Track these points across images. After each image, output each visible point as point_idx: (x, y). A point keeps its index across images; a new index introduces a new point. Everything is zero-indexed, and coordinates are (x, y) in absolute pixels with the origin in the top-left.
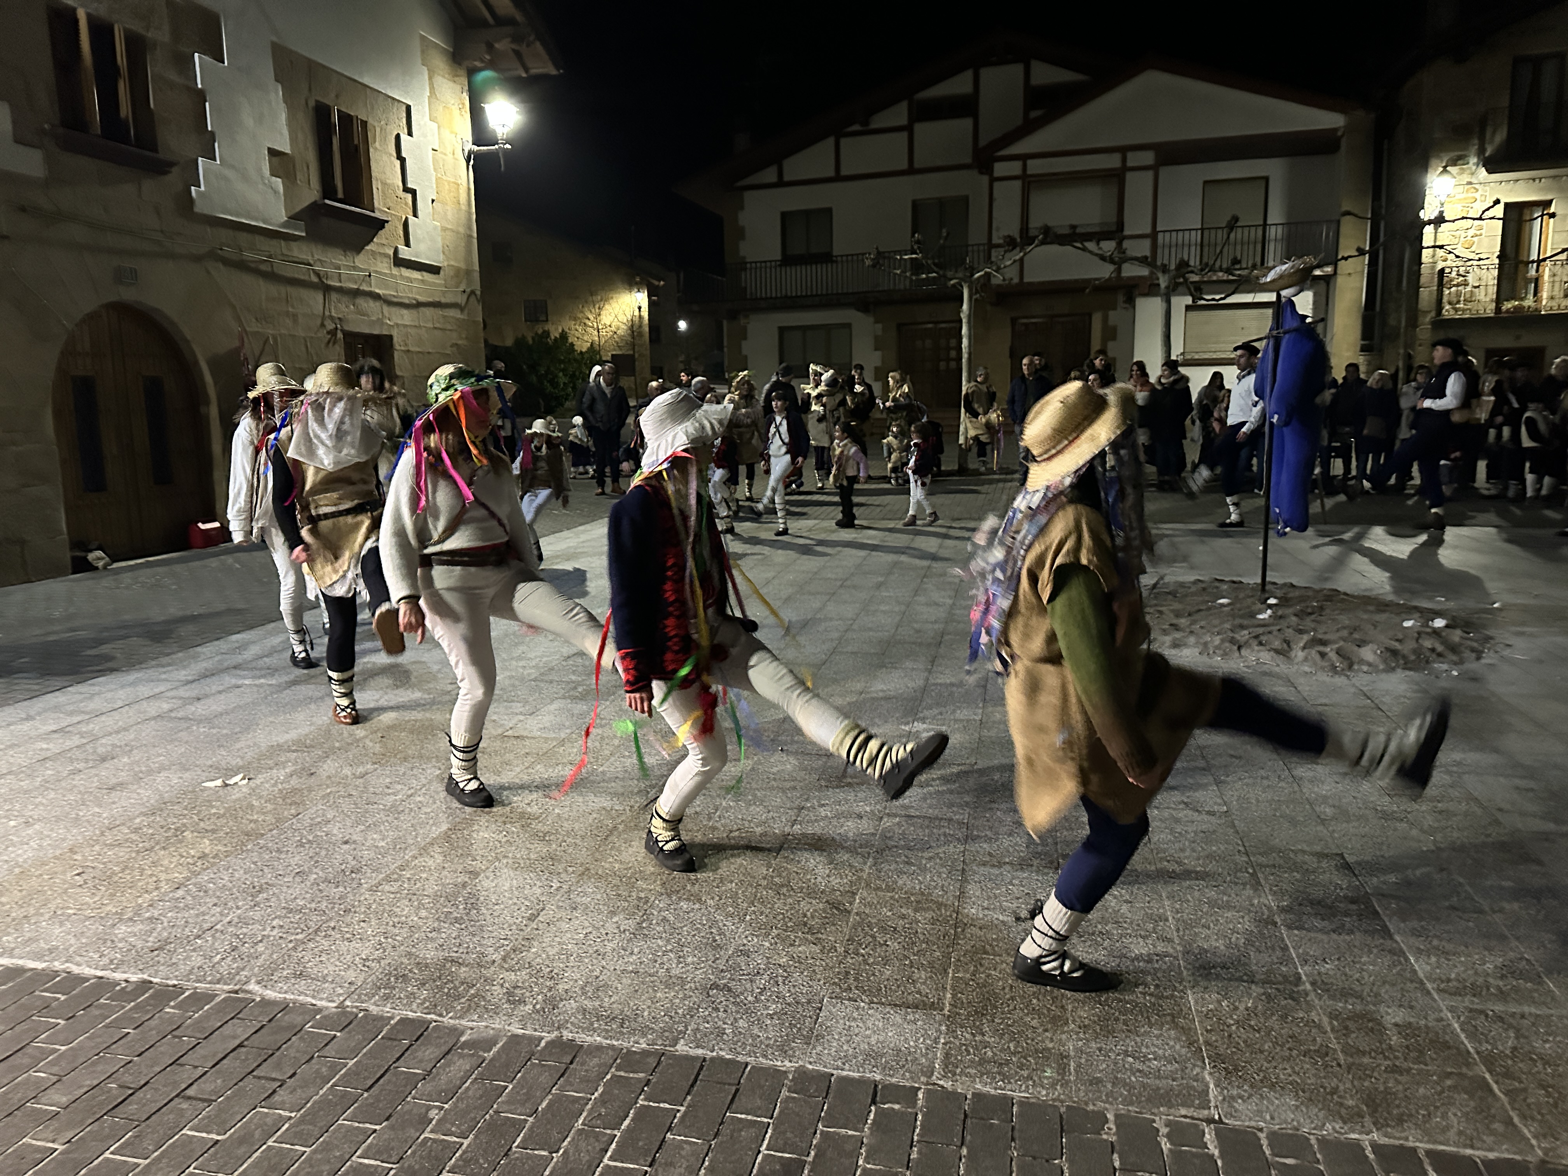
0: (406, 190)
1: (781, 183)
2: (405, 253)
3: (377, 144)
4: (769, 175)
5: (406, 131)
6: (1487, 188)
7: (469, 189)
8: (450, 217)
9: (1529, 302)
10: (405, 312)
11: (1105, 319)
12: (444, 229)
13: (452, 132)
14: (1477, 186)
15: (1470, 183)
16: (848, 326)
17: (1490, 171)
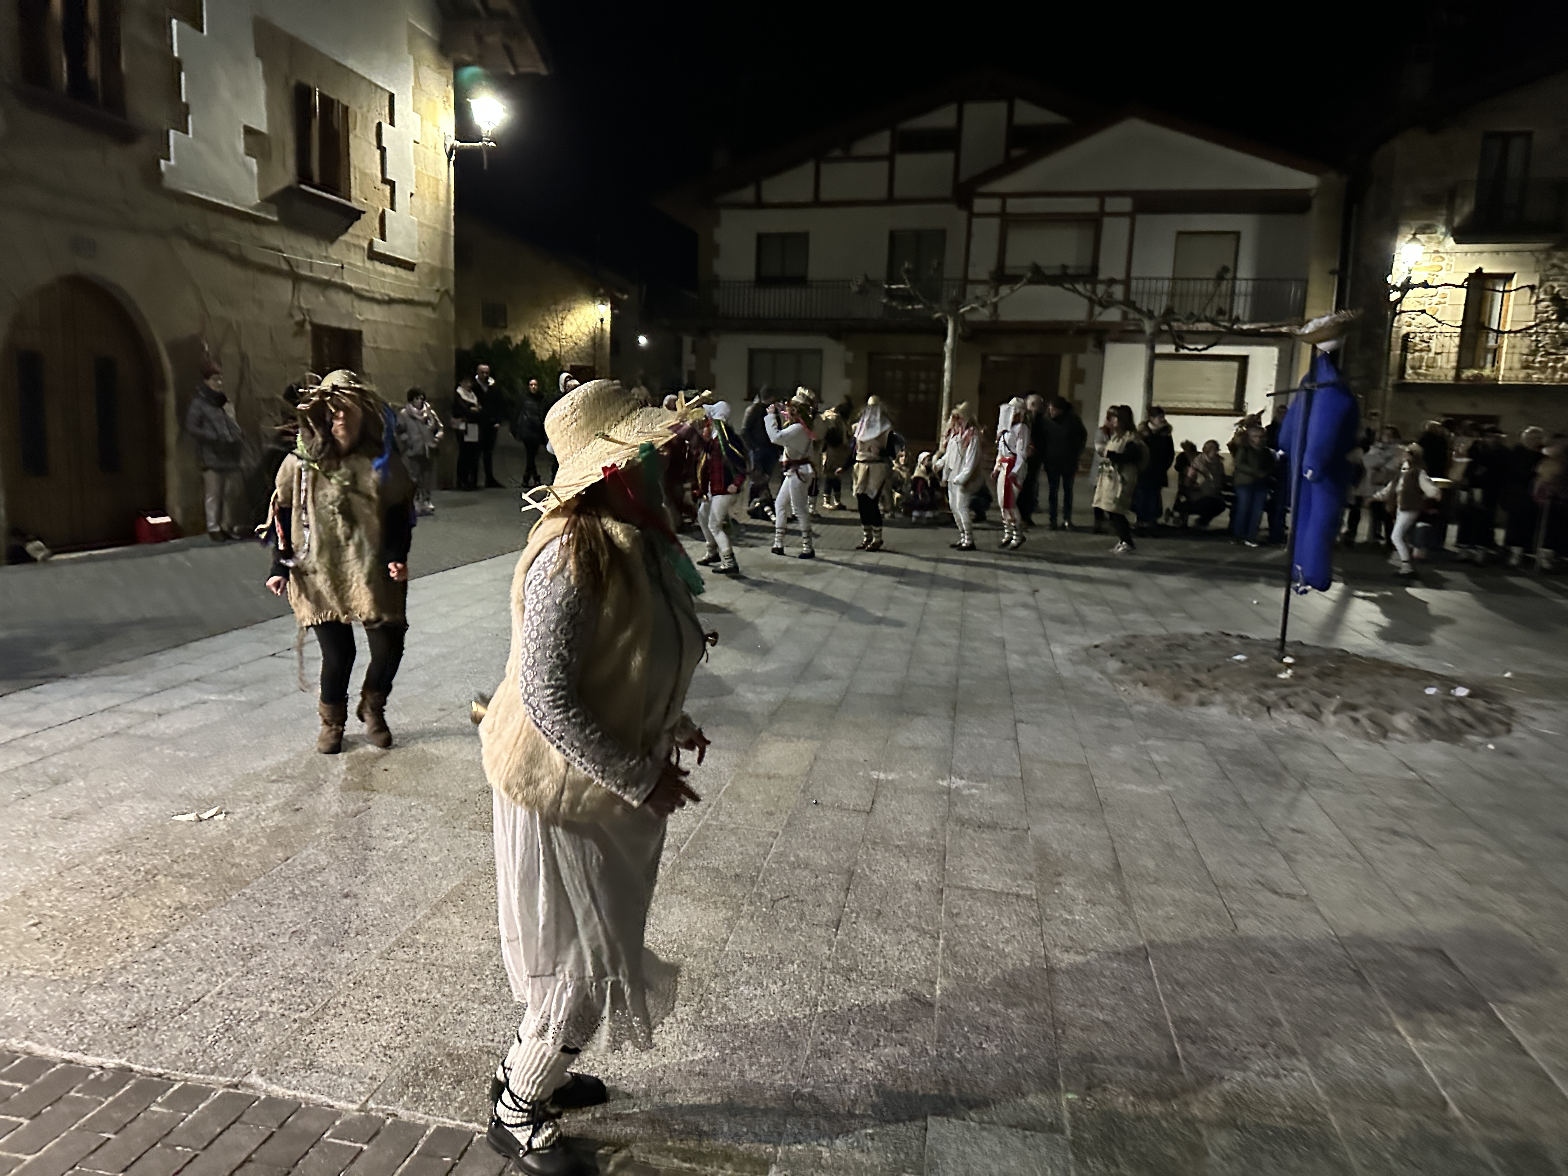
0: (385, 181)
1: (759, 204)
2: (380, 246)
3: (358, 131)
4: (748, 194)
5: (388, 120)
6: (1453, 258)
7: (449, 185)
8: (428, 212)
9: (1487, 372)
10: (376, 307)
11: (1074, 362)
12: (421, 225)
13: (434, 126)
14: (1444, 255)
15: (1437, 252)
16: (819, 352)
17: (1458, 242)
